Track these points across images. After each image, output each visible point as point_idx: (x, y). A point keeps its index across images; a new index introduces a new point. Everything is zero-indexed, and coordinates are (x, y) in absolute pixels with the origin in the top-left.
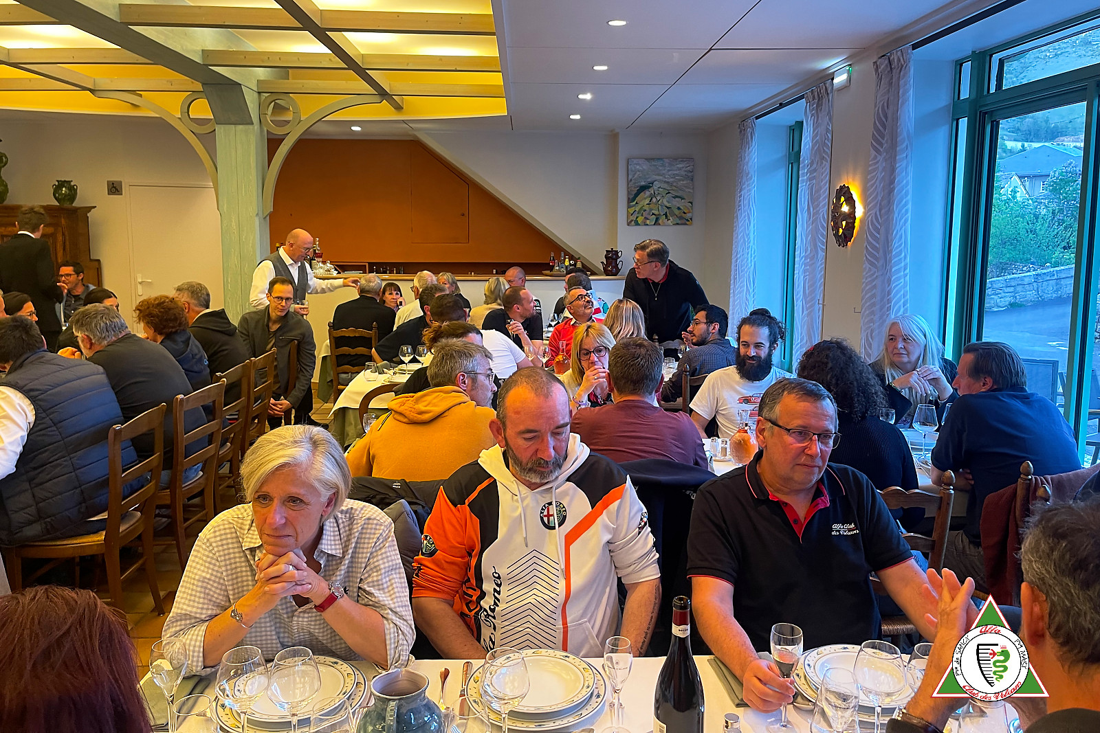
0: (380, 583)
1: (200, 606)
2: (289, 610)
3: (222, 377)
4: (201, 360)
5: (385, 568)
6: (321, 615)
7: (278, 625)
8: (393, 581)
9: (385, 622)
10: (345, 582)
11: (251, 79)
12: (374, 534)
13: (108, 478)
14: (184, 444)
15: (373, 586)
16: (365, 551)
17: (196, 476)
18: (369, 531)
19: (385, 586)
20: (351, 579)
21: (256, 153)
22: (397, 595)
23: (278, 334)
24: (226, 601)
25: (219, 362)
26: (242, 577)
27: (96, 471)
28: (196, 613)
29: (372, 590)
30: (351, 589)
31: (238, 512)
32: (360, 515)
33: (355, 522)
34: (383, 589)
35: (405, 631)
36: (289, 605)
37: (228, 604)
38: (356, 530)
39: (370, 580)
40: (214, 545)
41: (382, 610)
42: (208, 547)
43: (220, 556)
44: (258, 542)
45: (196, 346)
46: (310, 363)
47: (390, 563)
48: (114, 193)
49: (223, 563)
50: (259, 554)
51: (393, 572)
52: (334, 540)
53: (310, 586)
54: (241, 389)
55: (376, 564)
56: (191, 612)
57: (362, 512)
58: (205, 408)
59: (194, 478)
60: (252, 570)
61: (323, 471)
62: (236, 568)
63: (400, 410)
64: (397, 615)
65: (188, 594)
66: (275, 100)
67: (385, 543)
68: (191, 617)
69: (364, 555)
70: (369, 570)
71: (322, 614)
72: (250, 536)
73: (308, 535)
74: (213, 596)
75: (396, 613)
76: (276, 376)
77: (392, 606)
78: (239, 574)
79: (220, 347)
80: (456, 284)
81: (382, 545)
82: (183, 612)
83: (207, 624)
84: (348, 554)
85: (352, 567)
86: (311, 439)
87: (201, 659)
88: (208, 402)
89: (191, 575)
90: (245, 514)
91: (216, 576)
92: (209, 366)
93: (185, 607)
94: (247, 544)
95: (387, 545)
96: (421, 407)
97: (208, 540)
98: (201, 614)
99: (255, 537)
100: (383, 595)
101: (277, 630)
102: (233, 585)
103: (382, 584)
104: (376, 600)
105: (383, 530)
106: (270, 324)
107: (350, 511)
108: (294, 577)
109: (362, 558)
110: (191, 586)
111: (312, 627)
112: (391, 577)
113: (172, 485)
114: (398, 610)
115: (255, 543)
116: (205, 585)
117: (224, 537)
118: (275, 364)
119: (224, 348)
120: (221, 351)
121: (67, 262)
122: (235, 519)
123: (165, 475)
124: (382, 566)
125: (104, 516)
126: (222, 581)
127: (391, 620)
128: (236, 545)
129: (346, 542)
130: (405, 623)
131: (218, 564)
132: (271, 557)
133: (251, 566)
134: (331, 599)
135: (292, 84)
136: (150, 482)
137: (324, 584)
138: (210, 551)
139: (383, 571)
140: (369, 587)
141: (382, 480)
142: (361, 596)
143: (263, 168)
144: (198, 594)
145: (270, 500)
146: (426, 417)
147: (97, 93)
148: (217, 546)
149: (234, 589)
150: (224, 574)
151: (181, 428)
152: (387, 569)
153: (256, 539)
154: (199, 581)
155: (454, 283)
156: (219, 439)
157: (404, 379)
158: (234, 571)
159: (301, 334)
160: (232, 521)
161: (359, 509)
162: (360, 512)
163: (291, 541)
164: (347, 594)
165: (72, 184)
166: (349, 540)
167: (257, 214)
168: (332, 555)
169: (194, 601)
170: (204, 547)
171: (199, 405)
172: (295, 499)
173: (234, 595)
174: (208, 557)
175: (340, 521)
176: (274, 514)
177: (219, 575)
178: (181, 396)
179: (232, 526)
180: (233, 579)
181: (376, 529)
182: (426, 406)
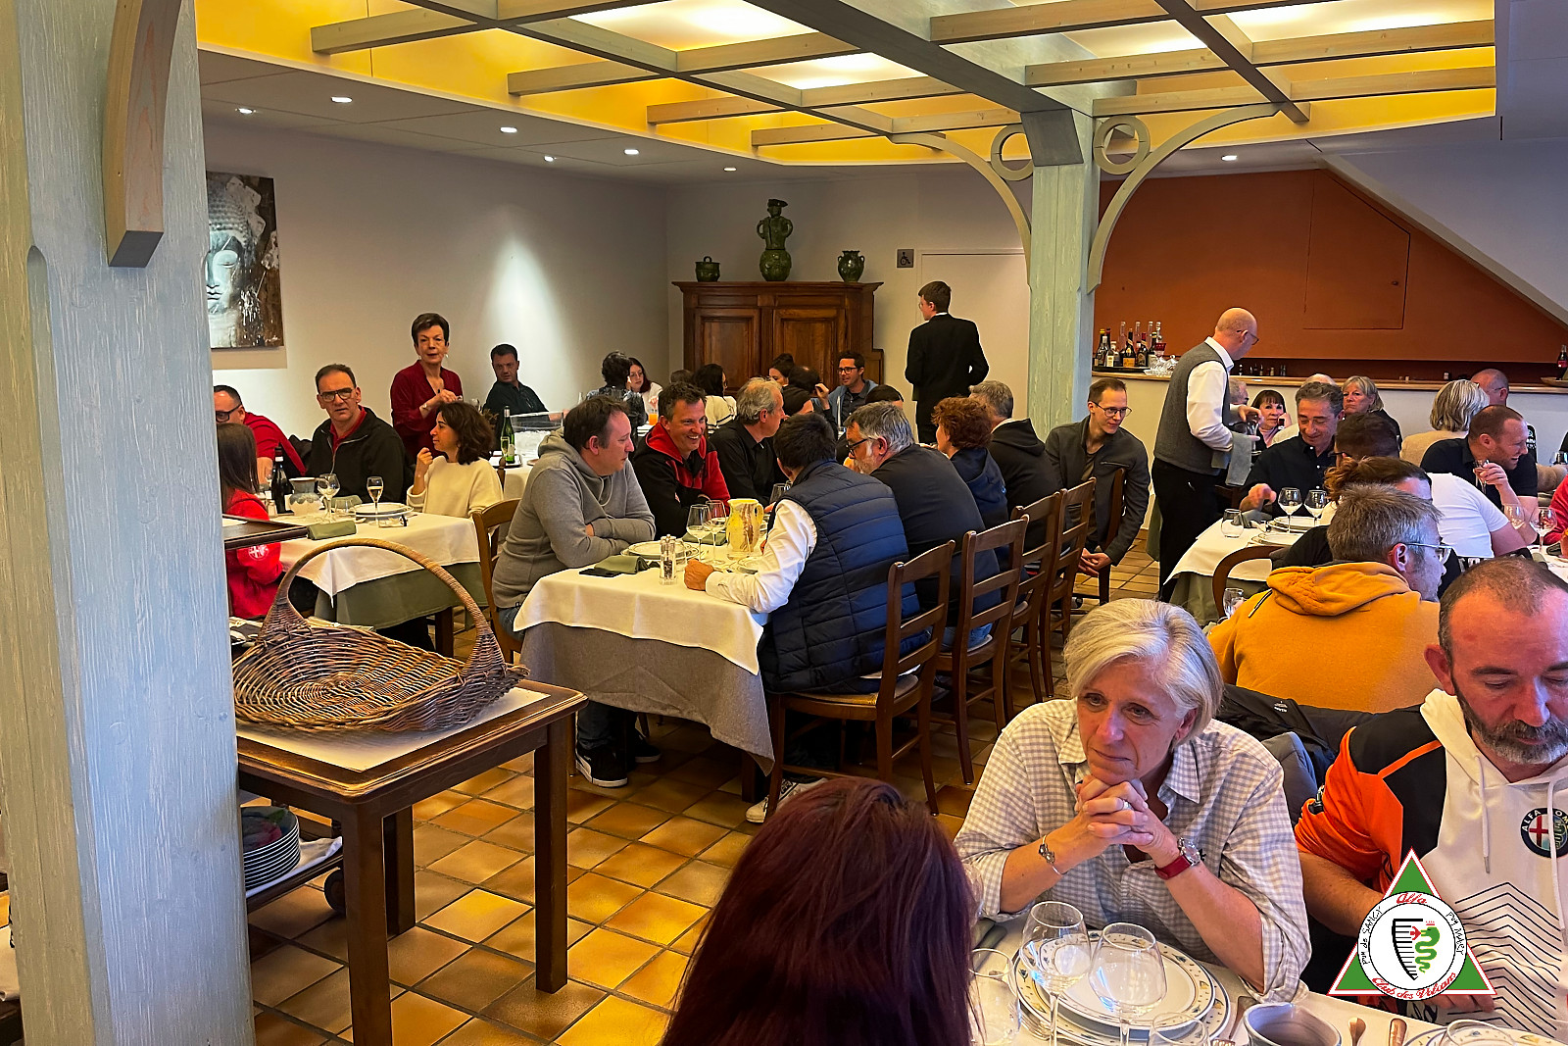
0: (1258, 857)
1: (1000, 828)
2: (1117, 862)
3: (1023, 512)
4: (997, 486)
5: (1266, 836)
6: (1162, 883)
7: (1099, 880)
8: (1278, 859)
9: (1263, 919)
10: (1200, 842)
11: (1083, 100)
12: (1252, 780)
13: (885, 630)
14: (974, 596)
15: (1246, 860)
16: (1236, 802)
17: (984, 641)
18: (1243, 773)
19: (1265, 863)
20: (1211, 840)
21: (1084, 202)
22: (1284, 882)
23: (1098, 458)
24: (1033, 830)
25: (1020, 490)
26: (1056, 801)
27: (874, 618)
28: (994, 836)
29: (1244, 865)
30: (1210, 854)
31: (1054, 710)
32: (1231, 747)
33: (1222, 755)
34: (1262, 867)
35: (1295, 943)
36: (1117, 855)
37: (1034, 834)
38: (1222, 768)
39: (1241, 848)
40: (1022, 748)
41: (1259, 899)
42: (1013, 750)
43: (1029, 766)
44: (1080, 758)
45: (994, 467)
46: (1140, 502)
47: (1275, 831)
48: (904, 266)
49: (1032, 777)
50: (1080, 775)
51: (1279, 846)
52: (1189, 777)
53: (1151, 837)
54: (1045, 532)
55: (1253, 826)
56: (988, 833)
57: (1234, 742)
58: (998, 551)
59: (980, 643)
60: (1070, 794)
61: (1184, 675)
62: (1048, 786)
63: (1289, 590)
64: (1283, 914)
65: (985, 808)
66: (1115, 125)
67: (1267, 797)
68: (987, 841)
69: (1234, 809)
70: (1241, 834)
71: (1167, 882)
72: (1069, 746)
73: (1153, 761)
74: (1016, 818)
75: (1281, 910)
76: (1093, 516)
77: (1276, 898)
78: (1052, 797)
79: (1021, 471)
80: (1377, 394)
81: (1262, 800)
82: (979, 830)
83: (1006, 854)
84: (1210, 802)
85: (1213, 822)
86: (1167, 623)
87: (997, 900)
88: (1006, 544)
89: (990, 782)
90: (1063, 713)
91: (1022, 793)
92: (1007, 494)
93: (981, 824)
94: (1065, 757)
95: (1271, 801)
96: (1324, 590)
97: (1014, 741)
98: (1000, 838)
99: (1075, 749)
100: (1261, 878)
101: (1098, 886)
102: (1043, 809)
103: (1261, 860)
104: (1250, 882)
105: (1267, 777)
106: (1089, 444)
107: (1214, 736)
108: (1131, 820)
109: (1230, 812)
110: (990, 799)
111: (1149, 896)
112: (1275, 852)
113: (956, 647)
114: (1285, 906)
115: (1076, 757)
116: (1007, 800)
117: (1034, 740)
118: (1092, 500)
119: (1027, 472)
120: (1021, 476)
121: (848, 352)
122: (1052, 719)
123: (948, 633)
124: (1262, 832)
125: (878, 676)
126: (1029, 801)
127: (1273, 919)
128: (1049, 755)
129: (1205, 782)
130: (1296, 930)
131: (1025, 776)
132: (1098, 784)
133: (1068, 787)
134: (1180, 865)
135: (1142, 100)
136: (931, 640)
137: (1171, 840)
138: (1017, 756)
139: (1263, 840)
140: (1240, 859)
141: (1257, 695)
142: (1224, 868)
143: (1092, 223)
144: (998, 811)
145: (1103, 703)
146: (1333, 607)
147: (894, 137)
148: (1025, 752)
149: (1043, 816)
150: (1033, 791)
151: (970, 575)
152: (1269, 839)
153: (1078, 752)
154: (1000, 793)
155: (1373, 393)
156: (1014, 595)
157: (1290, 540)
158: (1045, 790)
159: (1131, 460)
160: (1045, 721)
161: (1229, 738)
162: (1230, 742)
163: (1129, 766)
164: (1203, 860)
165: (859, 255)
166: (1211, 781)
167: (1079, 289)
168: (1184, 798)
169: (993, 820)
170: (1008, 748)
171: (991, 546)
172: (1139, 708)
173: (1043, 823)
174: (1013, 763)
175: (1199, 750)
176: (1108, 723)
177: (1026, 791)
178: (972, 533)
179: (1045, 727)
180: (1043, 801)
181: (1254, 773)
182: (1332, 591)
